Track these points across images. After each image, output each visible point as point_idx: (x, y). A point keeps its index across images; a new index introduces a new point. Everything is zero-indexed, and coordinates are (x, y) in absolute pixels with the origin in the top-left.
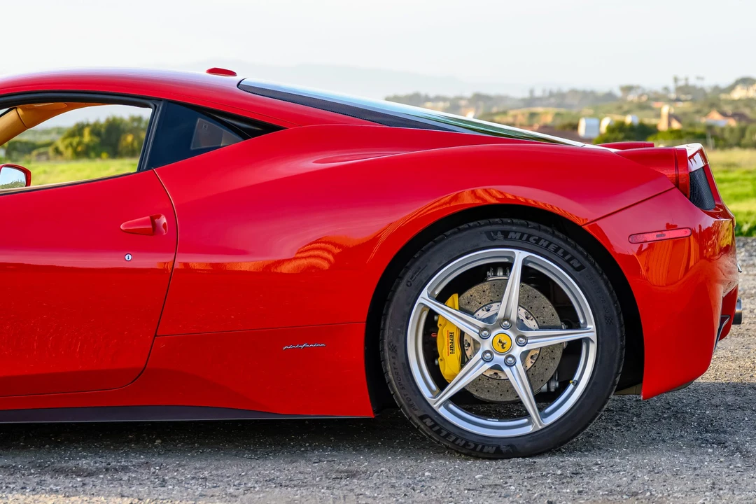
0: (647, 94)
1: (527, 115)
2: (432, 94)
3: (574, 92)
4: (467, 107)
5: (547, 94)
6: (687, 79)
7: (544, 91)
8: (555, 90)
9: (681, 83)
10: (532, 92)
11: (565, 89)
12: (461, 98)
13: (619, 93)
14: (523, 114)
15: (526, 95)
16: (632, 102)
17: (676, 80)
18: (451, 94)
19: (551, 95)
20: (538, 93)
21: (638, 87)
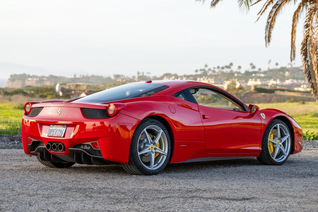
0: (126, 79)
1: (75, 86)
2: (31, 75)
3: (93, 76)
4: (46, 81)
5: (82, 77)
6: (143, 73)
7: (80, 75)
8: (85, 75)
9: (141, 75)
10: (75, 75)
11: (90, 75)
12: (44, 77)
13: (113, 78)
14: (73, 85)
15: (72, 77)
16: (119, 82)
17: (138, 73)
18: (40, 75)
19: (83, 77)
20: (78, 76)
21: (122, 76)
